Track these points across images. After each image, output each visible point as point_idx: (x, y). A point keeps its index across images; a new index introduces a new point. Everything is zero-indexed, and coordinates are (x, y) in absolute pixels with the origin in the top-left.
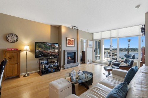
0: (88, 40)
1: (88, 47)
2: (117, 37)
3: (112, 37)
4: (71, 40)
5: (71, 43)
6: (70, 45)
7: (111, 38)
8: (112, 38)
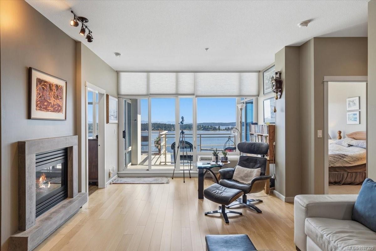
0: (107, 96)
1: (108, 122)
2: (193, 94)
3: (179, 93)
4: (50, 85)
5: (52, 101)
6: (46, 109)
7: (177, 94)
8: (180, 97)
